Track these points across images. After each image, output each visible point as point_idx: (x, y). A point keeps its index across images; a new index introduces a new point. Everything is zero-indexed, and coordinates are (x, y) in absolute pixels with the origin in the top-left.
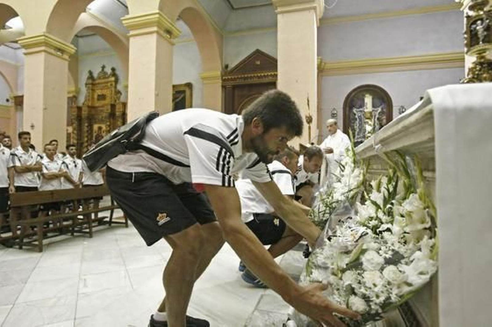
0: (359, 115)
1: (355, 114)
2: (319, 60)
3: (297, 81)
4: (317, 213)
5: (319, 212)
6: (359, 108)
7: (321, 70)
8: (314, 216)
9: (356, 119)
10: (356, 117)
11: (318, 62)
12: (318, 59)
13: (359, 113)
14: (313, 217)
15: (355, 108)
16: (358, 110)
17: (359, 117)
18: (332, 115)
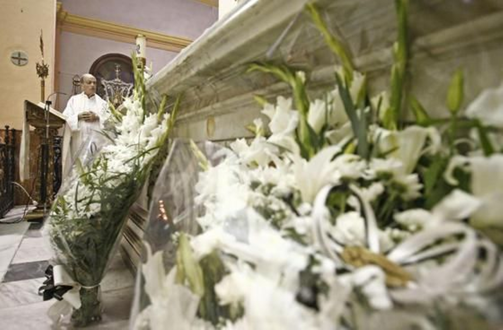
0: (109, 88)
1: (103, 86)
2: (59, 7)
3: (22, 11)
4: (73, 203)
5: (77, 202)
6: (108, 80)
7: (61, 22)
8: (63, 209)
9: (105, 92)
10: (105, 89)
11: (57, 8)
12: (57, 4)
13: (108, 85)
14: (62, 212)
15: (104, 79)
16: (107, 82)
17: (108, 90)
18: (75, 83)
